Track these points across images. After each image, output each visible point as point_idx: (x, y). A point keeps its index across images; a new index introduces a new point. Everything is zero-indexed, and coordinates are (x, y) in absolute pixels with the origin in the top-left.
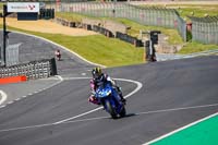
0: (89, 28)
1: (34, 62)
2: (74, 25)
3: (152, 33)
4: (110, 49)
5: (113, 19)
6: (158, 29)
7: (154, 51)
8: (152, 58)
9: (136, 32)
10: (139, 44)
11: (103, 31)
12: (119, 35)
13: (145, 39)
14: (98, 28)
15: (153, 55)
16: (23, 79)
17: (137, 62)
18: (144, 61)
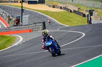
0: (61, 8)
1: (35, 23)
2: (54, 7)
3: (90, 11)
4: (70, 18)
5: (72, 4)
6: (93, 9)
7: (91, 19)
8: (90, 22)
9: (82, 10)
10: (84, 16)
11: (68, 9)
12: (75, 11)
13: (87, 13)
14: (65, 8)
15: (90, 21)
16: (30, 31)
17: (83, 24)
18: (86, 24)
